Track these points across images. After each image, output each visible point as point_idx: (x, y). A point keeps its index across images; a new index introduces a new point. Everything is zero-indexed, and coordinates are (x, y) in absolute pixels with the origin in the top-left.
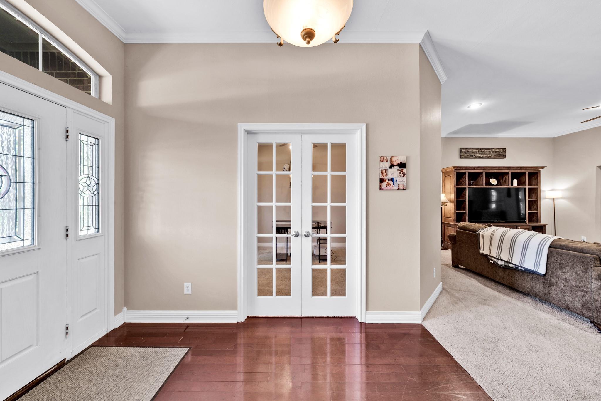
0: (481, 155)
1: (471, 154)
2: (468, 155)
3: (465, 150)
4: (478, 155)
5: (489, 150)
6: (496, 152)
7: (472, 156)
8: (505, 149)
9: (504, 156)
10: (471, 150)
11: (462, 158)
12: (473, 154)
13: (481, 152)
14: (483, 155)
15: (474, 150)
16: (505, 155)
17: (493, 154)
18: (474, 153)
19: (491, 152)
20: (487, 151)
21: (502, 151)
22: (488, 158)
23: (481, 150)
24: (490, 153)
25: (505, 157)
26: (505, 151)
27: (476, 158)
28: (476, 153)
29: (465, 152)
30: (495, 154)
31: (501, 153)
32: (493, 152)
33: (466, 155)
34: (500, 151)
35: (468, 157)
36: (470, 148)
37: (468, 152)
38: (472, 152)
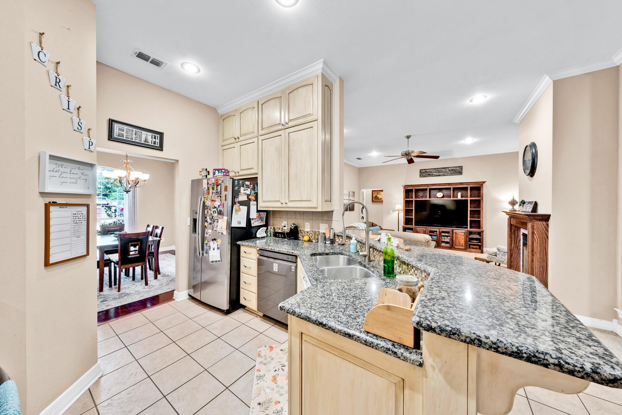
0: (438, 174)
1: (429, 173)
2: (426, 175)
3: (424, 171)
4: (435, 174)
5: (445, 169)
6: (452, 170)
7: (430, 175)
8: (462, 166)
9: (460, 173)
10: (429, 170)
11: (421, 177)
12: (431, 174)
13: (438, 171)
14: (440, 174)
15: (431, 170)
16: (462, 172)
17: (449, 172)
18: (431, 172)
19: (448, 171)
20: (443, 170)
21: (458, 168)
22: (444, 175)
23: (438, 170)
24: (446, 172)
25: (462, 173)
26: (462, 168)
27: (434, 176)
28: (434, 172)
29: (424, 173)
30: (452, 172)
31: (458, 170)
32: (449, 170)
33: (424, 174)
34: (457, 169)
35: (426, 176)
36: (428, 169)
37: (427, 172)
38: (430, 172)
